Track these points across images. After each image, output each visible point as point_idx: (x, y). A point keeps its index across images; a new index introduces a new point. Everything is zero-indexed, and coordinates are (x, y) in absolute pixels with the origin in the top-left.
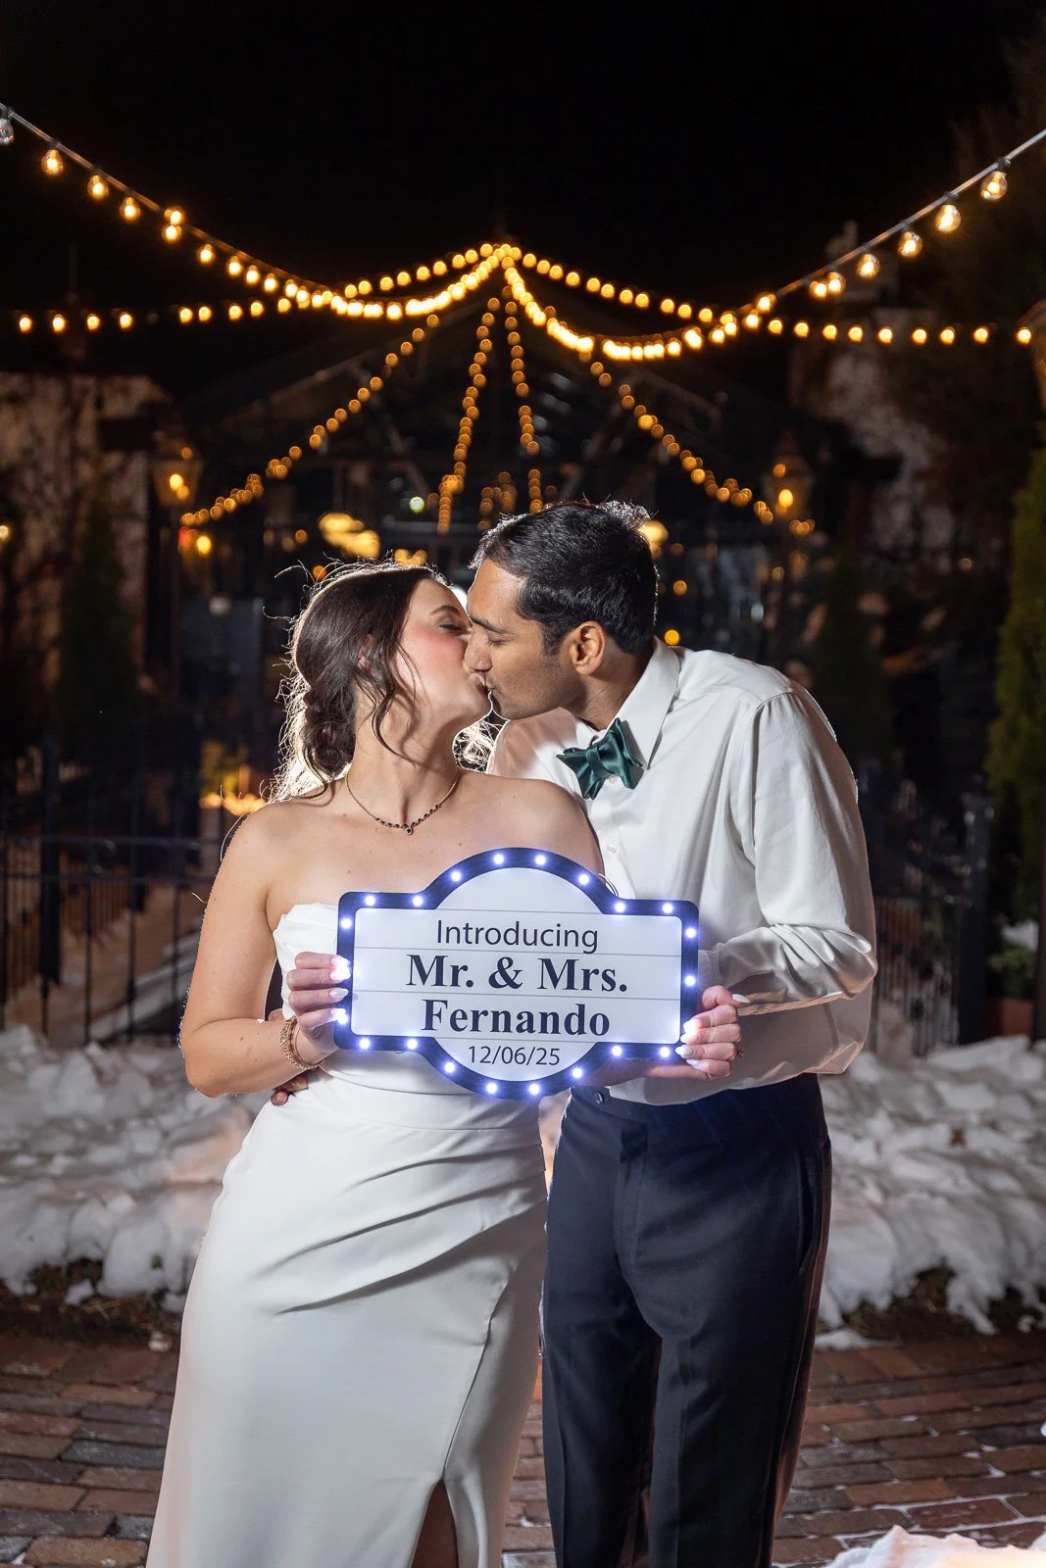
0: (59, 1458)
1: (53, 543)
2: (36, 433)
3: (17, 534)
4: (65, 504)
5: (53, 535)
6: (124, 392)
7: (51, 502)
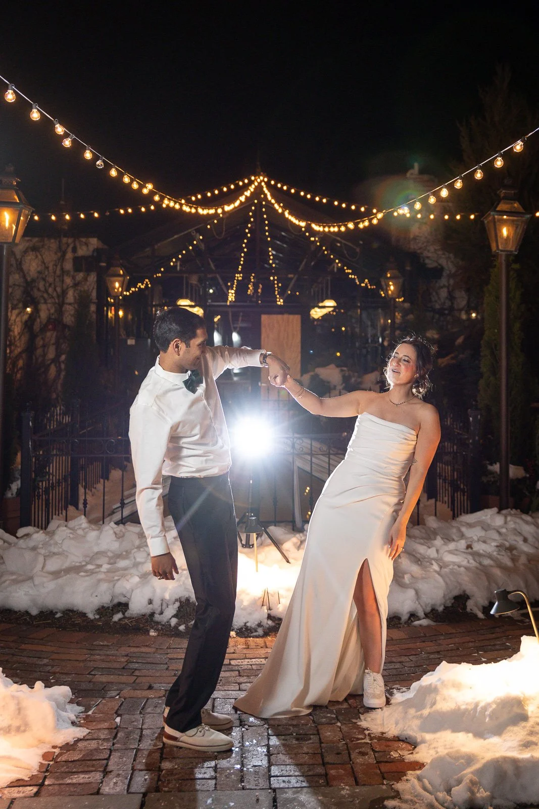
0: (124, 668)
1: (52, 314)
2: (45, 264)
3: (36, 311)
4: (58, 296)
5: (52, 311)
6: (87, 244)
7: (52, 296)
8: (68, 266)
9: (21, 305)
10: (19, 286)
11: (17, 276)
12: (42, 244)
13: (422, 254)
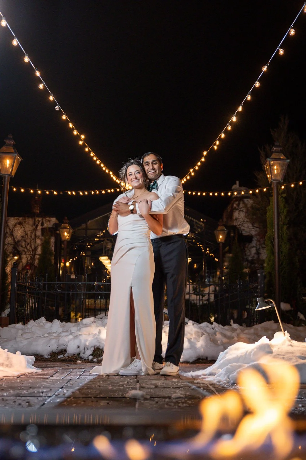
1: (29, 261)
2: (26, 232)
3: (20, 258)
4: (32, 250)
5: (29, 259)
6: (49, 221)
7: (29, 250)
8: (39, 233)
9: (11, 255)
10: (11, 244)
11: (10, 239)
12: (24, 221)
13: (240, 228)
